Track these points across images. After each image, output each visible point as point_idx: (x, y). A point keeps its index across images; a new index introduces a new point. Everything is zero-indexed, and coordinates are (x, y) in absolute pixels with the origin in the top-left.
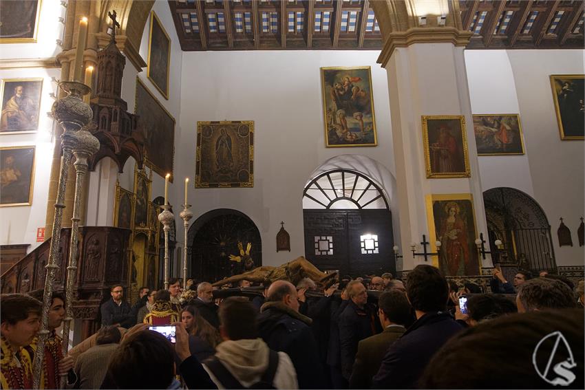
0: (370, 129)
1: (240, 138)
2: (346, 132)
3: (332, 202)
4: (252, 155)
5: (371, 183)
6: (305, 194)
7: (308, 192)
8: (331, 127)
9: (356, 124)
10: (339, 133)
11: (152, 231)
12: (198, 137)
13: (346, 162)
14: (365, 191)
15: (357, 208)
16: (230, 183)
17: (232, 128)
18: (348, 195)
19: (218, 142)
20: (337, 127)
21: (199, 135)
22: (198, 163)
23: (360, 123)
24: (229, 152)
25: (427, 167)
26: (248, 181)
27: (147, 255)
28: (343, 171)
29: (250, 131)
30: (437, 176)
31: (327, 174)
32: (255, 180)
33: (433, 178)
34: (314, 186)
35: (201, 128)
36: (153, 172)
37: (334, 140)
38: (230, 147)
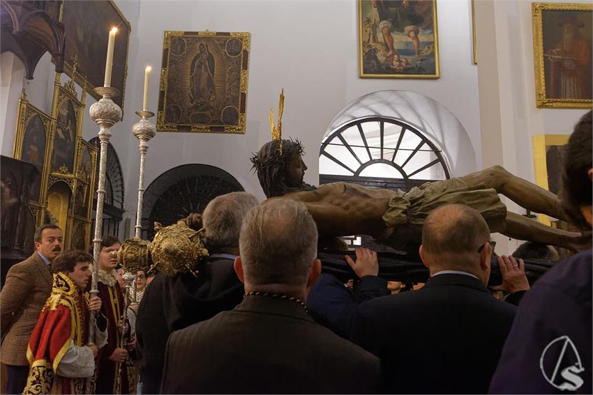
0: (429, 52)
1: (228, 58)
2: (392, 55)
3: (363, 166)
4: (245, 85)
5: (425, 140)
6: (322, 152)
7: (328, 149)
8: (370, 46)
9: (407, 43)
10: (381, 57)
11: (78, 180)
12: (164, 53)
13: (388, 104)
14: (415, 152)
15: (401, 177)
16: (208, 126)
17: (217, 42)
18: (388, 157)
19: (193, 64)
20: (379, 47)
21: (165, 51)
22: (162, 93)
23: (415, 43)
24: (210, 79)
25: (538, 88)
26: (237, 124)
27: (72, 221)
28: (381, 120)
29: (244, 47)
30: (554, 105)
31: (358, 123)
32: (247, 122)
33: (547, 107)
34: (336, 140)
35: (169, 42)
36: (87, 94)
37: (373, 66)
38: (212, 71)
